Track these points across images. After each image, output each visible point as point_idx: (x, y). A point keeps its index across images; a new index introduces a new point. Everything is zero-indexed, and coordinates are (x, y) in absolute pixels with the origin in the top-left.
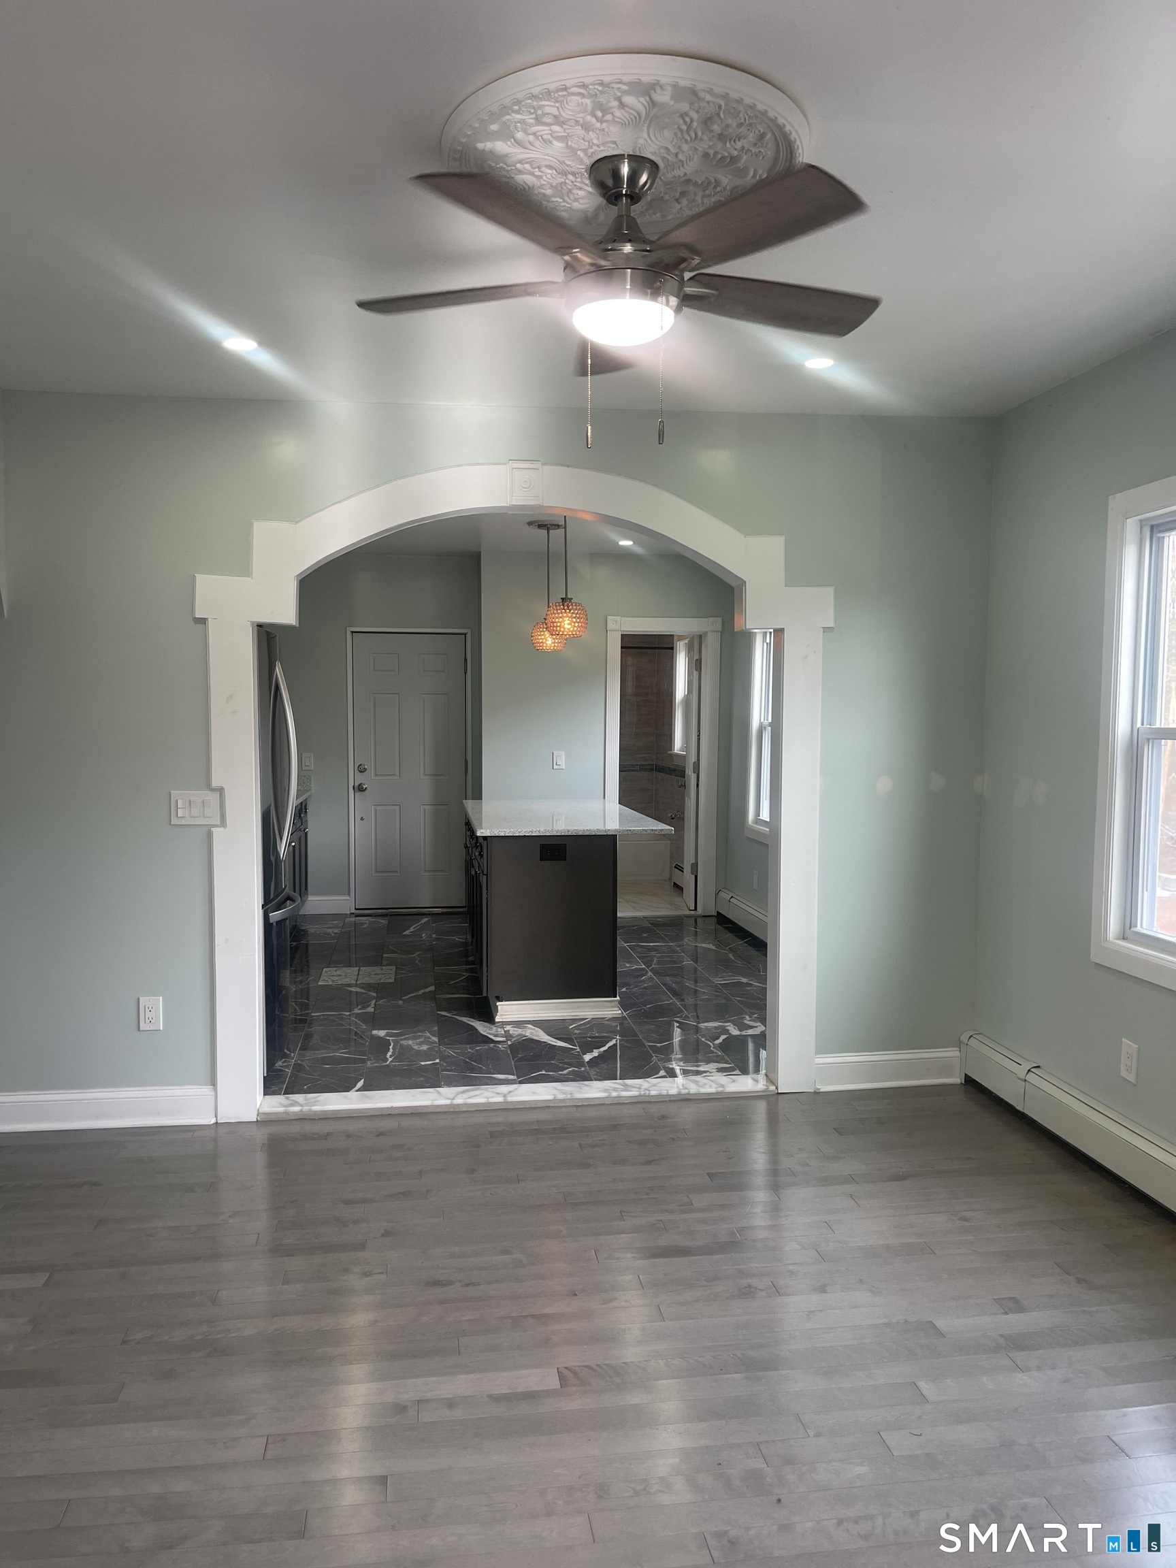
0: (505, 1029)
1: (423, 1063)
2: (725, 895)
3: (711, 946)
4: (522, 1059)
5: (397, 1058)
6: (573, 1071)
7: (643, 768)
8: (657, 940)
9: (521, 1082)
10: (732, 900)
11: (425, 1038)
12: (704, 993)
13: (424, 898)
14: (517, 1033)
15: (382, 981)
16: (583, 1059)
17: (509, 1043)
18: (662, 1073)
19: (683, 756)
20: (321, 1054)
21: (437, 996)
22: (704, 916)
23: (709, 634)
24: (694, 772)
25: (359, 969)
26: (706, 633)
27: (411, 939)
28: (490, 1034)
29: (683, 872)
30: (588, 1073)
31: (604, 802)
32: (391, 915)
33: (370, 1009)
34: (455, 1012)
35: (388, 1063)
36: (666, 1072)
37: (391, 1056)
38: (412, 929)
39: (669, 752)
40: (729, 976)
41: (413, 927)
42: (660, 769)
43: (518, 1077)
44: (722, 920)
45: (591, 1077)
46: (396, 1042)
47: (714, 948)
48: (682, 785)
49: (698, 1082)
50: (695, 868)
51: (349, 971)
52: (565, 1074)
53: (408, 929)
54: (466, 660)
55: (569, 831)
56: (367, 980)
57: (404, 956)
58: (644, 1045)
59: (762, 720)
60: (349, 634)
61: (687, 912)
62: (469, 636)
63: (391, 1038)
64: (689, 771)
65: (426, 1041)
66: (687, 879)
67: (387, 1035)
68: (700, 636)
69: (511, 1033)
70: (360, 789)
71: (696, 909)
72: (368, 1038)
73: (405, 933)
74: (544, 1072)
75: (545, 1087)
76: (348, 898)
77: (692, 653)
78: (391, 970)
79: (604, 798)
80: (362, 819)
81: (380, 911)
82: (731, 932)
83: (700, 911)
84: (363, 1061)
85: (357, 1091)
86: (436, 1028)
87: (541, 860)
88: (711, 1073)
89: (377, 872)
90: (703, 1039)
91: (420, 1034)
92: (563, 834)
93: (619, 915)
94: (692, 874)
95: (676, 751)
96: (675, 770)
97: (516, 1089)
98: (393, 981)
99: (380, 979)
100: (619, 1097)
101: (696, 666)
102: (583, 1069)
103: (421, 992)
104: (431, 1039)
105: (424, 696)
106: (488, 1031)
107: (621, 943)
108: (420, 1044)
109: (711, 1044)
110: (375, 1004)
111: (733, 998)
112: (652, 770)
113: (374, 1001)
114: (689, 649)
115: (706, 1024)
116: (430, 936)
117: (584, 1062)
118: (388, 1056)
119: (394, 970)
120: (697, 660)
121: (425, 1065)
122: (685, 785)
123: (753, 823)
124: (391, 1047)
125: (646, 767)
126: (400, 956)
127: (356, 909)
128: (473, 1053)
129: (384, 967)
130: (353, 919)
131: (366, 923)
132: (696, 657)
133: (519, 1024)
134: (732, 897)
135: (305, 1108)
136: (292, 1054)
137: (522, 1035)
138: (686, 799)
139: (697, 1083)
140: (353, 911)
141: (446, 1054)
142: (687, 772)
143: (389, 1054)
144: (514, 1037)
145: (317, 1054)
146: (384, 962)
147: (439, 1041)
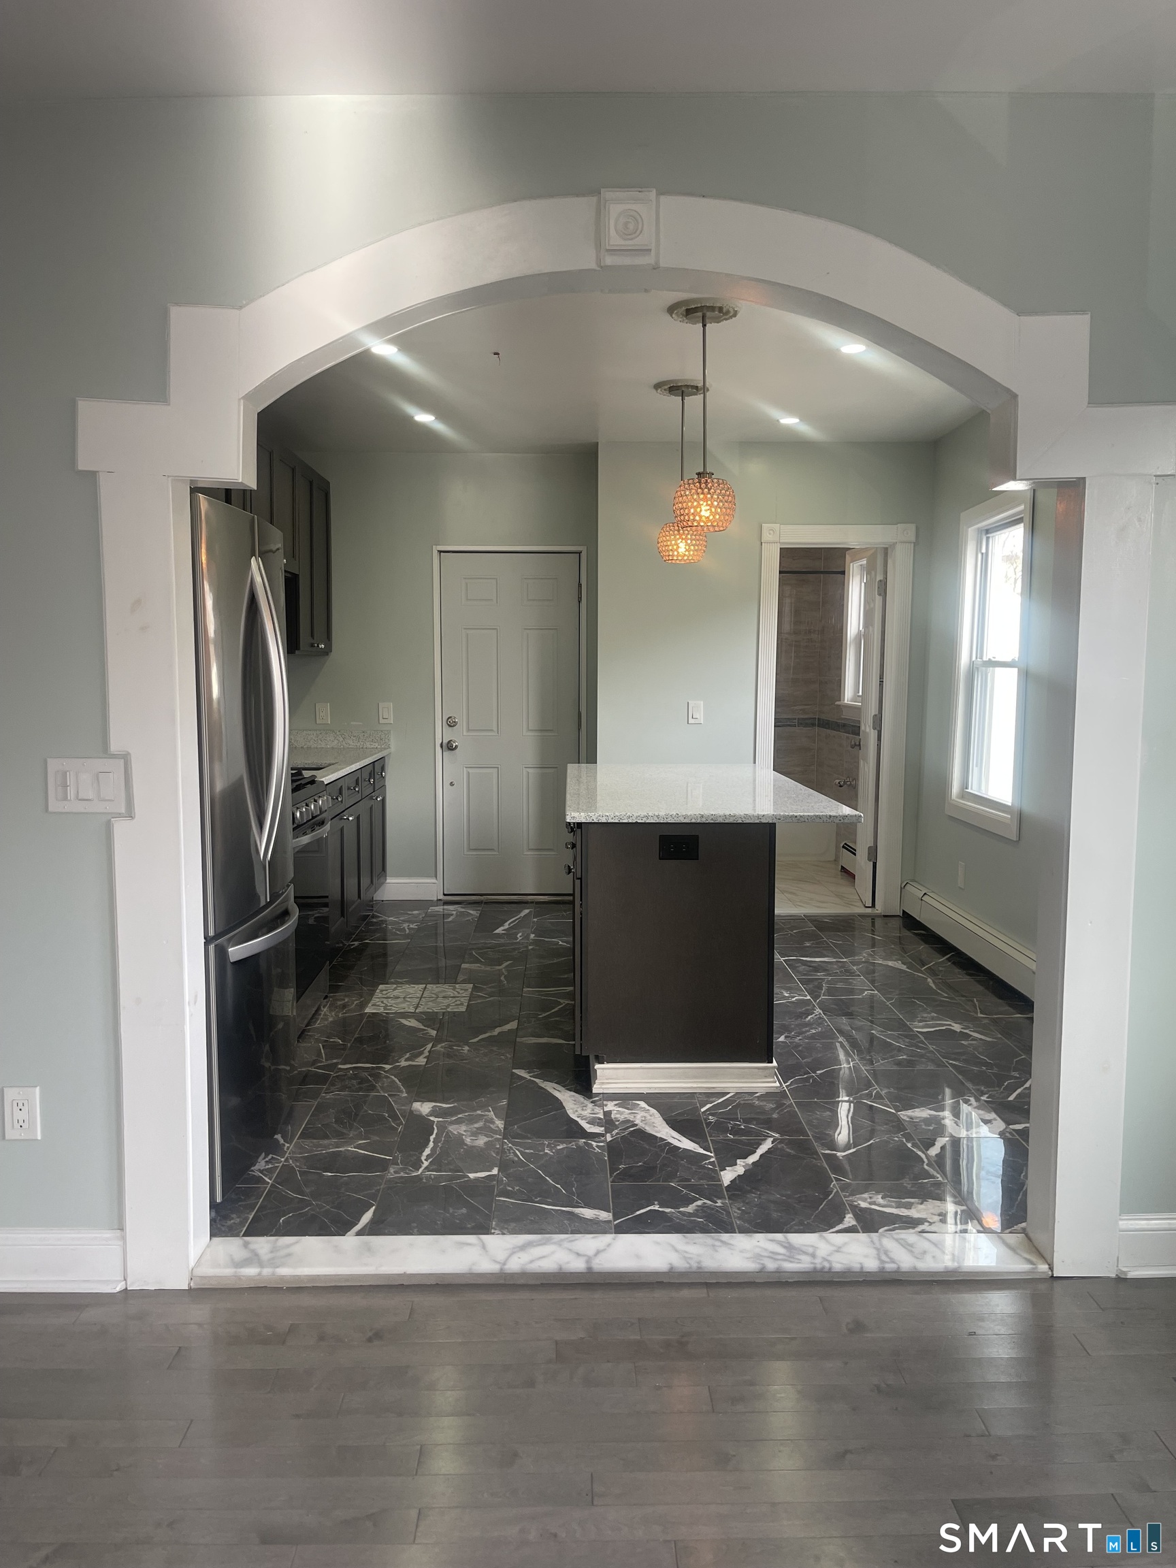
0: (606, 1109)
1: (472, 1176)
2: (915, 891)
3: (899, 965)
4: (625, 1175)
5: (437, 1163)
6: (704, 1206)
7: (804, 723)
8: (825, 952)
9: (620, 1230)
10: (925, 898)
11: (487, 1121)
12: (900, 1049)
13: (527, 882)
14: (621, 1118)
15: (449, 1010)
16: (719, 1180)
17: (609, 1138)
18: (849, 1220)
19: (858, 709)
20: (327, 1147)
21: (518, 1039)
22: (885, 916)
23: (899, 548)
24: (874, 729)
25: (426, 987)
26: (895, 544)
27: (502, 941)
28: (583, 1118)
29: (855, 854)
30: (728, 1213)
31: (755, 767)
32: (486, 903)
33: (421, 1061)
34: (537, 1072)
35: (421, 1170)
36: (856, 1217)
37: (428, 1157)
38: (506, 926)
39: (837, 703)
40: (933, 1019)
41: (508, 922)
42: (825, 724)
43: (615, 1217)
44: (910, 922)
45: (732, 1224)
46: (442, 1128)
47: (904, 967)
48: (855, 745)
49: (911, 1245)
50: (873, 853)
51: (411, 991)
52: (690, 1215)
53: (502, 925)
54: (580, 585)
55: (702, 816)
56: (427, 1007)
57: (488, 968)
58: (816, 1153)
59: (974, 659)
60: (435, 554)
61: (862, 910)
62: (584, 555)
63: (436, 1120)
64: (867, 728)
65: (487, 1130)
66: (861, 865)
67: (434, 1112)
68: (886, 549)
69: (613, 1116)
70: (449, 747)
71: (873, 905)
72: (404, 1117)
73: (497, 931)
74: (656, 1208)
75: (657, 1243)
76: (434, 881)
77: (873, 573)
78: (466, 990)
79: (755, 763)
80: (452, 784)
81: (474, 898)
82: (926, 942)
83: (879, 909)
84: (383, 1166)
85: (359, 1234)
86: (505, 1102)
87: (660, 859)
88: (931, 1224)
89: (470, 850)
90: (909, 1145)
91: (479, 1112)
92: (693, 821)
93: (777, 911)
94: (870, 860)
95: (846, 701)
96: (844, 725)
97: (609, 1245)
98: (463, 1009)
99: (448, 1006)
100: (780, 1272)
101: (879, 589)
102: (719, 1203)
103: (497, 1031)
104: (493, 1123)
105: (528, 631)
106: (580, 1112)
107: (779, 958)
108: (475, 1134)
109: (923, 1156)
110: (430, 1052)
111: (944, 1060)
112: (813, 725)
113: (430, 1045)
114: (869, 569)
115: (910, 1113)
116: (527, 937)
117: (721, 1185)
118: (423, 1158)
119: (467, 994)
120: (880, 581)
121: (477, 1179)
122: (860, 745)
123: (957, 797)
124: (432, 1138)
125: (807, 721)
126: (483, 967)
127: (445, 895)
128: (551, 1157)
129: (457, 986)
130: (439, 909)
131: (452, 915)
132: (880, 577)
133: (626, 1099)
134: (925, 894)
135: (267, 1272)
136: (287, 1145)
137: (628, 1121)
138: (861, 762)
139: (908, 1247)
140: (441, 897)
141: (512, 1156)
142: (862, 728)
143: (427, 1151)
144: (617, 1127)
145: (321, 1146)
146: (461, 978)
147: (505, 1128)
